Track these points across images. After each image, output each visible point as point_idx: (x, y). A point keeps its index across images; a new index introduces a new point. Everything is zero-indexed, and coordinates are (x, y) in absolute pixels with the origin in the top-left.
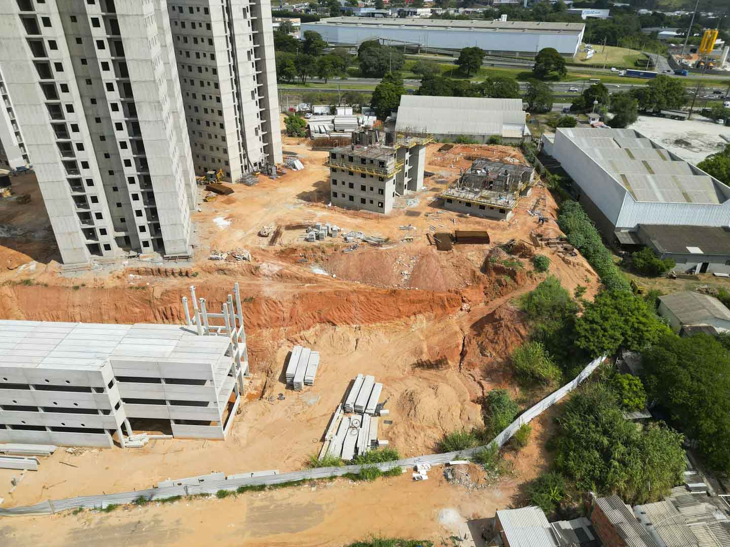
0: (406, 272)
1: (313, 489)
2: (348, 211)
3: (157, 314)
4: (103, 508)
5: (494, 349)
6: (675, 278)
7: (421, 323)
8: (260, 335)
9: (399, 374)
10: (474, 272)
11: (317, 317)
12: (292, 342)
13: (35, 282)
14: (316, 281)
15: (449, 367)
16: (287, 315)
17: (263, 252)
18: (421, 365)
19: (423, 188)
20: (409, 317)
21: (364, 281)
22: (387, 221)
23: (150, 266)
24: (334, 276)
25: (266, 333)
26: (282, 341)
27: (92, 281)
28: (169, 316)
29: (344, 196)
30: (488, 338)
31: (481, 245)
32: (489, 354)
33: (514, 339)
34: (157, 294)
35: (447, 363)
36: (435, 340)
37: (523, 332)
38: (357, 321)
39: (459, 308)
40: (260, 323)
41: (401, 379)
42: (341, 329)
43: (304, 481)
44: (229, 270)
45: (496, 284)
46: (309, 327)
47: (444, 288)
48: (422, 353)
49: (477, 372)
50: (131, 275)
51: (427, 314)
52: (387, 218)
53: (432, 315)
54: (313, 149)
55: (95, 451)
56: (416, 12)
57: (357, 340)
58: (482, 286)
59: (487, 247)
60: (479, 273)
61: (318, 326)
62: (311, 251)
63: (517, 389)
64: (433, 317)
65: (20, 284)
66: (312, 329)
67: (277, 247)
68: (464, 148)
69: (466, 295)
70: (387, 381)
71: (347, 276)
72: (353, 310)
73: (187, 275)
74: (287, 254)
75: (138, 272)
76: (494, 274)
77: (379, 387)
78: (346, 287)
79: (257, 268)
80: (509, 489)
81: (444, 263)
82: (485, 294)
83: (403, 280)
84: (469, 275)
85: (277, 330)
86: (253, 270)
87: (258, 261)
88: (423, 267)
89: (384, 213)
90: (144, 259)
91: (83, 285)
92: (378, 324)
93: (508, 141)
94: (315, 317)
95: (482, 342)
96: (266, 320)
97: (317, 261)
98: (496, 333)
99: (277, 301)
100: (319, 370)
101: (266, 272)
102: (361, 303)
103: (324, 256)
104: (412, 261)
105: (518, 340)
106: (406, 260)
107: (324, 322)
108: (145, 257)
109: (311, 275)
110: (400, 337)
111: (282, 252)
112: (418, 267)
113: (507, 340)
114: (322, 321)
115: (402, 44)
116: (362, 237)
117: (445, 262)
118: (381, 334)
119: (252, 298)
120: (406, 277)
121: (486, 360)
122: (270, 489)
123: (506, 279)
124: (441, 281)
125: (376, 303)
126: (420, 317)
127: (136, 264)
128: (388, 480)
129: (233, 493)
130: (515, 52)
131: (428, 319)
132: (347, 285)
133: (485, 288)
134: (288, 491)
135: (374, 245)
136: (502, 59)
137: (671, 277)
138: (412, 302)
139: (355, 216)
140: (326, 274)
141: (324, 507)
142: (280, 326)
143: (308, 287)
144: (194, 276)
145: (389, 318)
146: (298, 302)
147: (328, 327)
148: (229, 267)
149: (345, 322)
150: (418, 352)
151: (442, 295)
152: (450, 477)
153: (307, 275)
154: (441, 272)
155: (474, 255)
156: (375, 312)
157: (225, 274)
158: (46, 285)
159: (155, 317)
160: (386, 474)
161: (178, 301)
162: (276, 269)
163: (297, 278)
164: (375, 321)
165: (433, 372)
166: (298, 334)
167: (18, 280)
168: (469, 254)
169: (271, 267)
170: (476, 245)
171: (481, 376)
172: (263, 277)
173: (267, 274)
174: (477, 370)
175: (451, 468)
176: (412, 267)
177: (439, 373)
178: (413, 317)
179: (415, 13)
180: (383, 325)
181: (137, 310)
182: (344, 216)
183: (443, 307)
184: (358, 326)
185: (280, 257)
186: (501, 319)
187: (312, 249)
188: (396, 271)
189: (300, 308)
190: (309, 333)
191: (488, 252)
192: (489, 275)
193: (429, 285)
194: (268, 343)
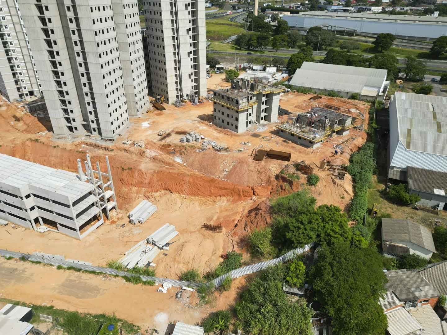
0: (227, 170)
1: (104, 279)
2: (219, 129)
4: (7, 257)
5: (251, 227)
7: (223, 202)
8: (131, 190)
9: (192, 229)
10: (269, 178)
12: (146, 197)
13: (40, 141)
14: (173, 165)
16: (147, 181)
17: (153, 144)
18: (207, 227)
19: (276, 121)
20: (216, 197)
21: (200, 171)
22: (237, 138)
23: (93, 142)
24: (185, 164)
25: (134, 189)
26: (140, 196)
27: (62, 145)
29: (219, 119)
30: (250, 220)
31: (283, 161)
32: (247, 230)
33: (262, 223)
35: (221, 229)
36: (225, 213)
38: (184, 192)
39: (250, 198)
40: (132, 183)
41: (191, 232)
42: (175, 196)
43: (101, 273)
45: (280, 188)
46: (157, 191)
47: (246, 184)
49: (236, 239)
50: (83, 145)
51: (228, 198)
52: (238, 136)
53: (231, 199)
55: (23, 229)
57: (181, 204)
58: (270, 187)
59: (286, 163)
60: (273, 179)
61: (163, 192)
62: (179, 148)
63: (249, 255)
65: (34, 140)
66: (159, 192)
67: (163, 142)
68: (329, 99)
69: (257, 191)
70: (183, 231)
71: (192, 166)
72: (185, 186)
73: (108, 150)
74: (166, 148)
75: (87, 144)
76: (281, 181)
77: (175, 233)
78: (187, 172)
79: (144, 152)
80: (204, 313)
82: (270, 193)
83: (223, 174)
84: (265, 180)
85: (140, 188)
87: (147, 148)
88: (237, 169)
89: (238, 132)
90: (92, 138)
91: (58, 146)
92: (196, 197)
93: (365, 98)
94: (162, 186)
95: (247, 222)
96: (135, 182)
97: (181, 154)
98: (255, 218)
99: (144, 173)
101: (148, 155)
102: (190, 182)
103: (185, 152)
104: (232, 164)
105: (264, 225)
106: (229, 163)
107: (167, 190)
108: (93, 137)
109: (172, 162)
110: (207, 208)
111: (164, 145)
112: (235, 168)
113: (259, 223)
114: (165, 189)
115: (344, 29)
116: (213, 145)
117: (253, 168)
118: (197, 203)
119: (131, 168)
120: (225, 173)
121: (245, 233)
122: (83, 272)
123: (286, 185)
124: (246, 179)
126: (224, 198)
127: (88, 140)
128: (144, 286)
129: (65, 269)
130: (426, 38)
131: (228, 201)
132: (189, 171)
133: (272, 189)
134: (92, 276)
135: (216, 150)
136: (414, 42)
137: (415, 208)
138: (221, 188)
139: (221, 132)
140: (181, 162)
142: (142, 187)
143: (166, 168)
144: (111, 151)
145: (204, 196)
146: (155, 175)
147: (168, 193)
148: (130, 149)
149: (178, 192)
150: (210, 219)
151: (239, 187)
152: (179, 296)
154: (248, 174)
155: (275, 167)
156: (196, 190)
157: (128, 153)
160: (145, 283)
162: (153, 154)
163: (163, 162)
164: (195, 195)
165: (210, 232)
166: (150, 194)
168: (271, 165)
169: (151, 152)
170: (279, 161)
171: (237, 242)
172: (146, 158)
174: (237, 237)
175: (182, 290)
176: (231, 167)
177: (212, 234)
178: (218, 198)
179: (370, 10)
180: (200, 198)
182: (214, 131)
183: (239, 195)
184: (185, 196)
185: (161, 148)
186: (260, 209)
188: (221, 167)
189: (155, 179)
190: (157, 194)
191: (284, 167)
192: (279, 181)
193: (237, 180)
194: (134, 195)
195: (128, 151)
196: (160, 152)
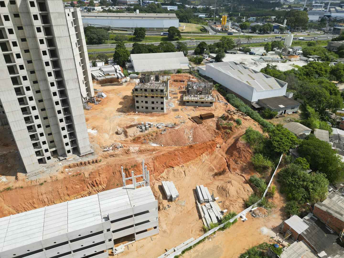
0: (190, 137)
1: (210, 240)
2: (148, 114)
3: (89, 185)
5: (241, 160)
6: (278, 118)
7: (205, 157)
9: (209, 181)
10: (215, 131)
12: (158, 180)
13: (14, 187)
14: (157, 150)
15: (227, 173)
16: (152, 169)
17: (125, 142)
18: (216, 174)
19: (170, 98)
20: (200, 156)
21: (176, 145)
23: (75, 162)
24: (162, 145)
27: (49, 178)
28: (95, 185)
29: (142, 107)
30: (237, 157)
32: (239, 163)
33: (247, 154)
34: (87, 175)
35: (226, 171)
36: (215, 162)
37: (250, 151)
38: (181, 163)
39: (216, 147)
41: (212, 183)
42: (176, 168)
43: (205, 238)
44: (116, 154)
45: (225, 134)
46: (163, 171)
47: (207, 140)
48: (213, 170)
49: (238, 171)
50: (66, 170)
51: (206, 153)
53: (208, 152)
56: (95, 9)
57: (184, 171)
58: (220, 136)
59: (215, 119)
60: (217, 131)
61: (166, 170)
62: (147, 137)
63: (258, 174)
64: (208, 154)
65: (4, 191)
66: (164, 172)
67: (130, 138)
69: (216, 141)
70: (207, 185)
71: (168, 144)
72: (178, 158)
73: (96, 161)
74: (137, 140)
75: (70, 167)
76: (223, 130)
78: (171, 149)
80: (277, 212)
81: (203, 129)
82: (223, 139)
83: (190, 140)
84: (213, 132)
86: (127, 152)
87: (127, 147)
88: (197, 133)
89: (165, 112)
90: (70, 160)
91: (45, 182)
92: (190, 162)
94: (164, 166)
95: (235, 159)
97: (150, 140)
98: (239, 154)
99: (147, 163)
102: (181, 155)
103: (153, 137)
104: (191, 131)
105: (249, 155)
106: (188, 132)
107: (168, 167)
108: (69, 158)
109: (153, 148)
110: (200, 165)
111: (134, 140)
112: (194, 133)
113: (245, 155)
115: (101, 26)
116: (164, 125)
118: (192, 166)
119: (135, 165)
120: (191, 139)
121: (240, 165)
122: (194, 247)
123: (228, 131)
124: (205, 137)
125: (187, 153)
126: (204, 154)
127: (66, 163)
128: (234, 225)
129: (180, 255)
130: (154, 28)
131: (207, 155)
133: (222, 136)
134: (201, 245)
135: (171, 128)
138: (200, 149)
139: (152, 116)
140: (158, 145)
141: (220, 246)
142: (151, 175)
143: (155, 153)
144: (100, 161)
145: (194, 158)
146: (155, 161)
147: (171, 169)
149: (177, 165)
150: (211, 170)
151: (209, 143)
152: (254, 215)
153: (151, 148)
154: (204, 134)
155: (211, 123)
156: (187, 157)
158: (22, 187)
159: (88, 187)
160: (233, 223)
161: (98, 176)
162: (137, 148)
163: (148, 150)
164: (188, 161)
165: (222, 176)
166: (159, 176)
168: (210, 123)
169: (134, 148)
170: (210, 119)
171: (241, 172)
172: (133, 154)
173: (134, 152)
174: (238, 170)
175: (252, 212)
176: (192, 134)
177: (225, 176)
180: (192, 162)
181: (78, 187)
182: (147, 117)
183: (211, 148)
184: (182, 165)
185: (134, 142)
186: (240, 148)
187: (147, 135)
188: (186, 137)
189: (157, 164)
190: (164, 174)
191: (216, 121)
192: (221, 131)
193: (201, 140)
195: (114, 156)
196: (139, 145)
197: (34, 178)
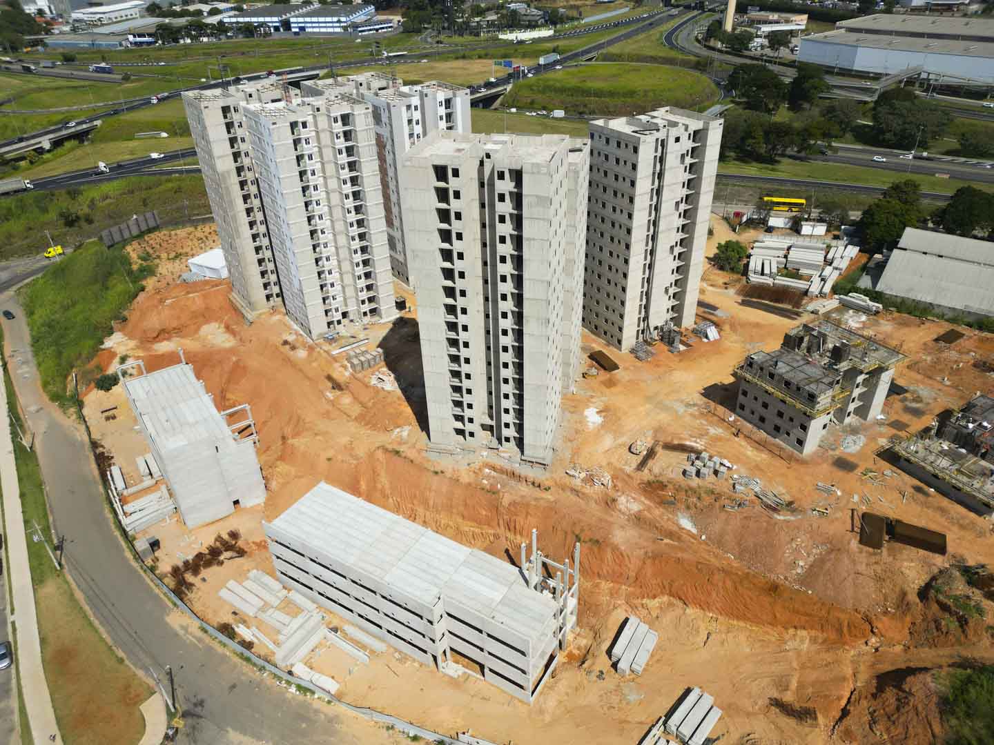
0: (801, 563)
2: (753, 436)
3: (501, 522)
4: (411, 735)
5: (888, 730)
7: (801, 642)
8: (597, 586)
9: (747, 704)
10: (904, 594)
11: (667, 587)
12: (632, 608)
13: (403, 455)
14: (679, 539)
15: (817, 726)
16: (632, 574)
17: (626, 478)
18: (777, 703)
19: (879, 417)
20: (786, 629)
21: (740, 557)
22: (802, 469)
23: (506, 465)
24: (704, 537)
25: (605, 586)
26: (619, 602)
27: (450, 470)
28: (512, 527)
29: (753, 412)
30: (884, 709)
31: (931, 554)
32: (878, 734)
34: (506, 501)
35: (816, 718)
36: (813, 675)
37: (937, 729)
38: (714, 609)
39: (863, 641)
40: (600, 573)
41: (748, 715)
42: (691, 611)
44: (583, 494)
45: (933, 625)
46: (654, 597)
47: (850, 606)
48: (787, 688)
50: (487, 470)
51: (813, 633)
52: (803, 462)
53: (821, 636)
54: (744, 303)
57: (709, 634)
58: (908, 619)
59: (939, 561)
60: (913, 597)
61: (665, 598)
62: (684, 493)
64: (820, 641)
65: (390, 452)
66: (656, 600)
67: (646, 475)
69: (880, 626)
70: (730, 709)
71: (720, 543)
72: (714, 595)
73: (539, 486)
74: (654, 488)
75: (493, 468)
76: (934, 608)
77: (716, 714)
78: (713, 560)
79: (614, 500)
81: (862, 568)
82: (910, 633)
83: (794, 572)
84: (893, 597)
85: (617, 586)
86: (609, 501)
87: (618, 491)
88: (828, 565)
89: (802, 453)
90: (502, 455)
91: (442, 472)
92: (742, 624)
94: (664, 587)
95: (875, 711)
96: (608, 572)
97: (688, 508)
98: (898, 709)
99: (624, 554)
100: (652, 656)
101: (622, 507)
102: (725, 588)
103: (698, 504)
104: (814, 551)
106: (806, 546)
107: (674, 596)
108: (504, 452)
109: (675, 528)
110: (767, 650)
111: (649, 483)
112: (819, 563)
114: (671, 594)
115: (961, 82)
116: (757, 489)
117: (864, 565)
118: (742, 637)
119: (599, 541)
120: (799, 571)
123: (952, 624)
124: (850, 593)
125: (745, 597)
126: (803, 633)
127: (494, 458)
131: (814, 640)
132: (716, 556)
133: (913, 624)
135: (768, 507)
138: (796, 611)
140: (694, 531)
142: (621, 584)
143: (666, 544)
144: (546, 489)
145: (757, 620)
146: (649, 562)
147: (680, 604)
148: (584, 490)
149: (700, 606)
150: (782, 685)
151: (842, 616)
153: (670, 526)
154: (853, 579)
155: (912, 566)
156: (741, 607)
157: (579, 497)
158: (412, 461)
159: (498, 524)
161: (524, 516)
162: (635, 507)
163: (657, 528)
164: (738, 618)
165: (793, 723)
166: (639, 601)
167: (390, 447)
168: (906, 564)
169: (630, 503)
170: (922, 552)
172: (618, 514)
173: (623, 511)
176: (812, 559)
177: (799, 728)
178: (791, 631)
180: (748, 627)
181: (484, 513)
183: (840, 631)
184: (715, 616)
185: (645, 491)
186: (910, 693)
187: (686, 491)
188: (788, 555)
189: (649, 570)
190: (654, 603)
191: (936, 571)
192: (927, 607)
193: (828, 592)
194: (604, 599)
195: (580, 494)
196: (647, 502)
197: (433, 456)
